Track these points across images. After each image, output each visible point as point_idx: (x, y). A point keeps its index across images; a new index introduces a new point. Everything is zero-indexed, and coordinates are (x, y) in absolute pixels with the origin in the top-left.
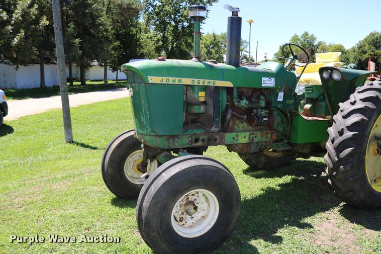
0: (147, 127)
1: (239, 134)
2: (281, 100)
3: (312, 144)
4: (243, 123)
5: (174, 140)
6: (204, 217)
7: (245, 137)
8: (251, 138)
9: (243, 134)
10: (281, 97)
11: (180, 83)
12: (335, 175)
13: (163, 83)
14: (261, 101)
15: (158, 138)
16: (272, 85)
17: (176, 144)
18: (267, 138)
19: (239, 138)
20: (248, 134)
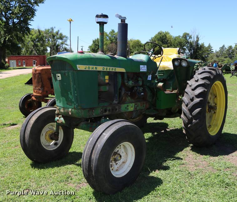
0: (75, 103)
1: (129, 104)
2: (150, 79)
3: (167, 109)
4: (128, 97)
5: (92, 111)
6: (124, 162)
7: (132, 107)
8: (135, 107)
9: (131, 105)
10: (150, 77)
11: (96, 70)
12: (190, 127)
13: (86, 70)
14: (139, 82)
15: (82, 110)
16: (145, 71)
17: (94, 114)
18: (144, 106)
19: (129, 107)
20: (133, 104)
